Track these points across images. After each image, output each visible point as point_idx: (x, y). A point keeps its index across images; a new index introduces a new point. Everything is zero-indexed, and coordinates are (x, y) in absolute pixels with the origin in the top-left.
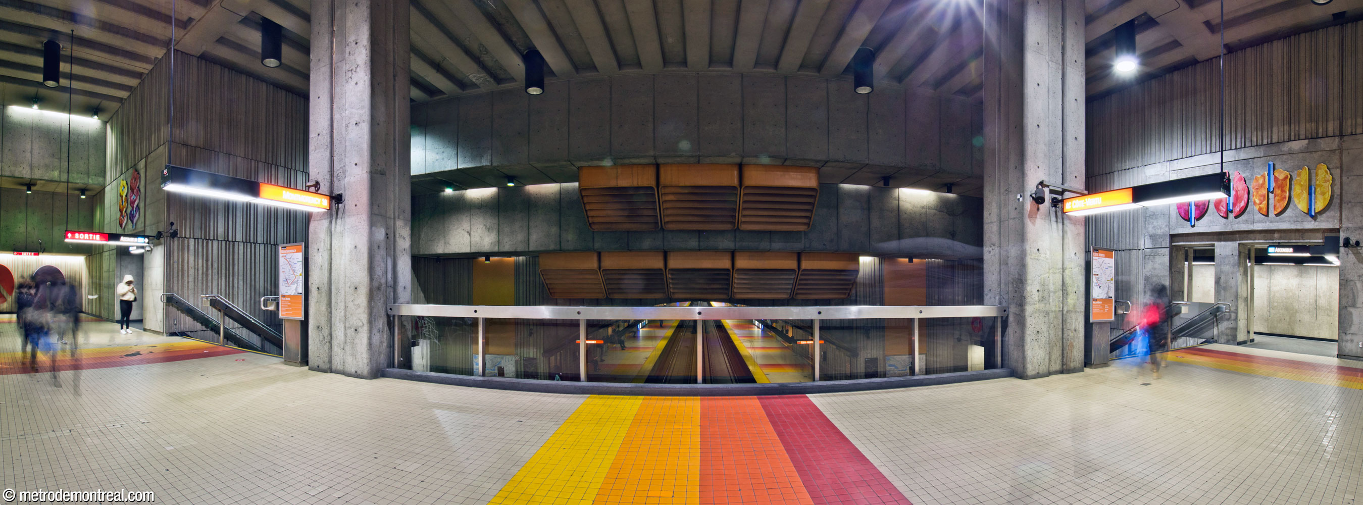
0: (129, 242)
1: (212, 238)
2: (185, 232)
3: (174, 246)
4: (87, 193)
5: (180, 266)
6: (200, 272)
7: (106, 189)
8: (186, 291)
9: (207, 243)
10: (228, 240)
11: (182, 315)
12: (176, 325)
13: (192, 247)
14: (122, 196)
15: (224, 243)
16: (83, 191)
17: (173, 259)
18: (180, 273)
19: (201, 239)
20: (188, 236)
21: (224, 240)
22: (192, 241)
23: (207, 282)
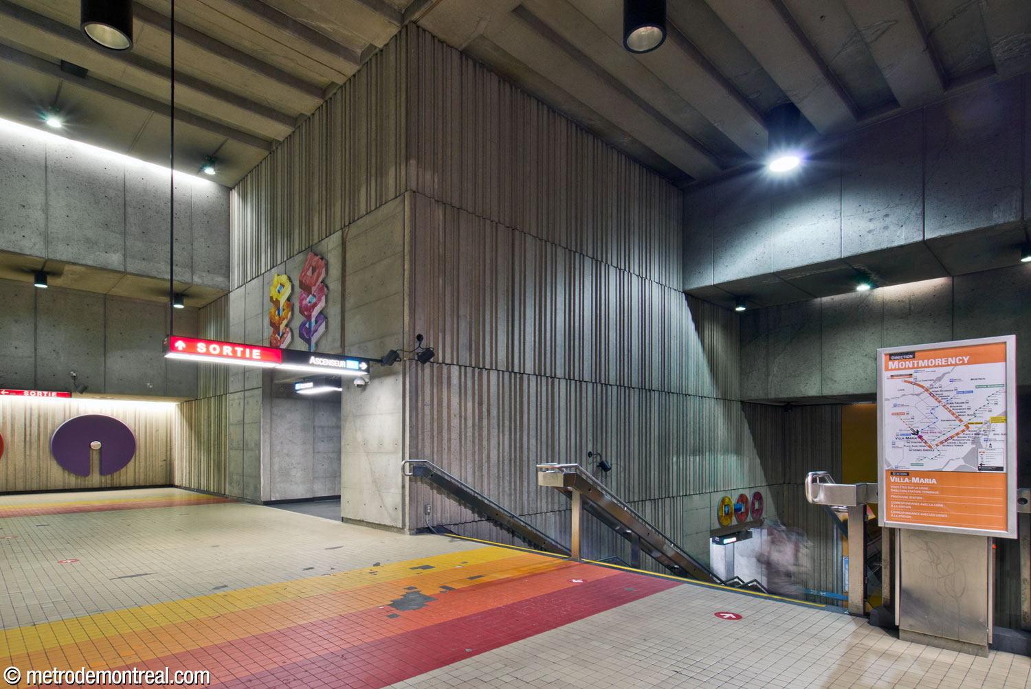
0: (328, 367)
1: (488, 366)
2: (444, 353)
3: (423, 375)
4: (185, 301)
5: (435, 413)
6: (470, 423)
7: (232, 295)
8: (445, 456)
9: (480, 374)
10: (513, 371)
11: (439, 496)
12: (429, 514)
13: (455, 381)
14: (276, 303)
15: (507, 375)
16: (178, 297)
17: (423, 400)
18: (435, 424)
19: (470, 366)
20: (448, 361)
21: (507, 371)
22: (455, 370)
23: (481, 440)
